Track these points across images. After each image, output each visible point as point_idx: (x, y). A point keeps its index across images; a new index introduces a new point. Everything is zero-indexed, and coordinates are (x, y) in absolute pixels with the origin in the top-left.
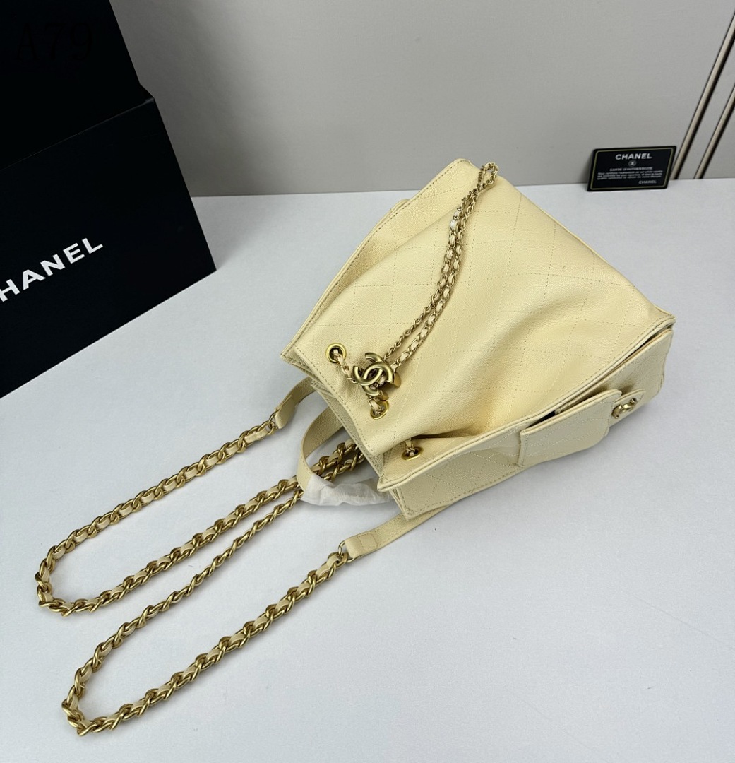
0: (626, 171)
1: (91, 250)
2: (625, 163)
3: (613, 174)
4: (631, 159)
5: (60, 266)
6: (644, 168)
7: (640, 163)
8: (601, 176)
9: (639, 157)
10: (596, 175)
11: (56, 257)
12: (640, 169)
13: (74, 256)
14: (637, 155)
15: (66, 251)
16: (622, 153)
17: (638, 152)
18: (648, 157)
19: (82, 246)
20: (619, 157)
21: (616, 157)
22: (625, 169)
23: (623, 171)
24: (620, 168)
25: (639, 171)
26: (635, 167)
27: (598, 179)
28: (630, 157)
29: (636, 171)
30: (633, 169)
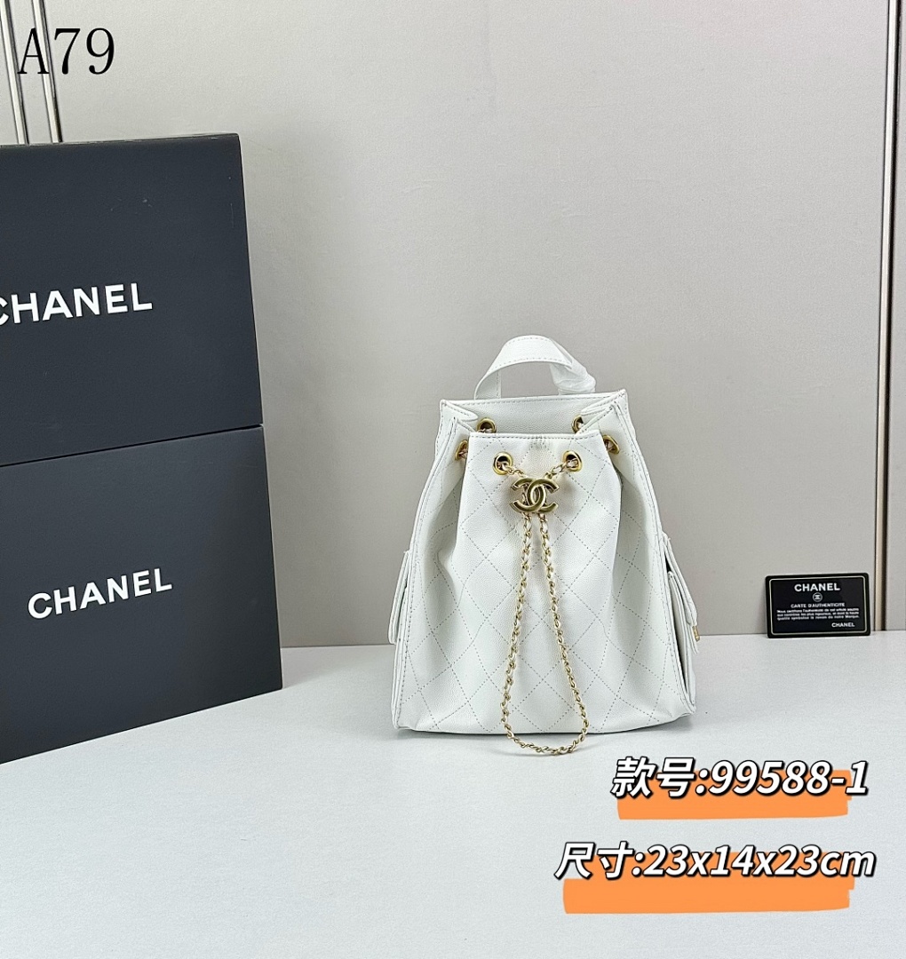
0: (812, 608)
1: (159, 588)
2: (807, 598)
3: (795, 613)
4: (814, 591)
5: (124, 594)
6: (835, 605)
7: (827, 596)
8: (783, 615)
9: (824, 589)
10: (775, 614)
11: (124, 579)
12: (829, 605)
13: (142, 588)
14: (820, 585)
15: (136, 576)
16: (801, 582)
17: (823, 582)
18: (836, 589)
19: (151, 577)
20: (798, 588)
21: (796, 587)
22: (810, 606)
23: (807, 608)
24: (803, 603)
25: (829, 608)
26: (822, 602)
27: (779, 619)
28: (812, 588)
29: (824, 608)
30: (820, 605)
